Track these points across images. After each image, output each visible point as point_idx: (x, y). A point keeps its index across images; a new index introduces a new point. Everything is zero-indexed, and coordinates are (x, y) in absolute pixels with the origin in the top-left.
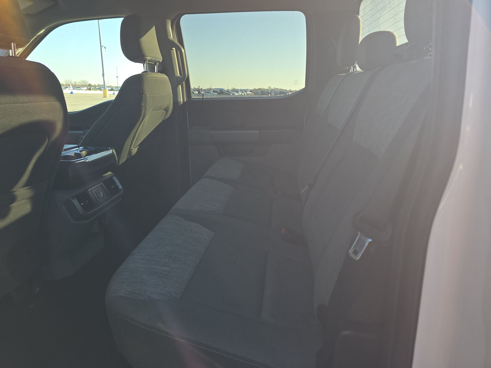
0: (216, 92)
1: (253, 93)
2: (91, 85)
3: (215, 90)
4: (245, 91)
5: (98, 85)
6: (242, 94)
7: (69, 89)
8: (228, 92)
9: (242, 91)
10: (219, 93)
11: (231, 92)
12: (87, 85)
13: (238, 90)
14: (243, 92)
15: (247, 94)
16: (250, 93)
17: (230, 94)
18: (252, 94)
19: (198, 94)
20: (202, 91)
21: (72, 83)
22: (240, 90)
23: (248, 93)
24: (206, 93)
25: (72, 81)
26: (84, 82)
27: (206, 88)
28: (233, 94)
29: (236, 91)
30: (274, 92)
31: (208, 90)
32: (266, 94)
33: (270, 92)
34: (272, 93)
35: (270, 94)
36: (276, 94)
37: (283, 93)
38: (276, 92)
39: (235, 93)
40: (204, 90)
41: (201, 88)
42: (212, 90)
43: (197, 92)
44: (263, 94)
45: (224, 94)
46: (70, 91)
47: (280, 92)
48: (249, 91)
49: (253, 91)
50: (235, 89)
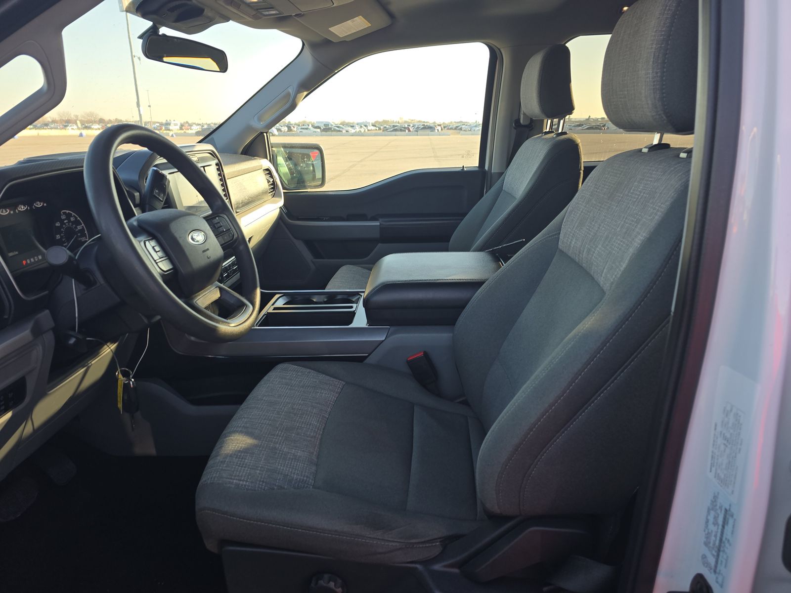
0: (318, 127)
2: (104, 120)
3: (316, 125)
4: (366, 126)
5: (116, 119)
6: (361, 132)
7: (72, 128)
8: (338, 127)
9: (360, 125)
10: (324, 129)
11: (343, 127)
12: (97, 120)
13: (353, 123)
14: (361, 127)
15: (368, 130)
17: (342, 131)
18: (377, 130)
19: (288, 131)
20: (294, 127)
21: (71, 117)
22: (357, 124)
23: (369, 128)
24: (301, 130)
25: (71, 114)
26: (91, 114)
27: (297, 122)
28: (346, 131)
29: (351, 125)
30: (413, 126)
31: (303, 125)
32: (401, 130)
33: (406, 126)
34: (410, 128)
35: (407, 131)
36: (417, 129)
37: (428, 128)
38: (417, 127)
39: (350, 129)
40: (295, 124)
41: (289, 122)
42: (310, 125)
43: (286, 129)
44: (396, 130)
45: (332, 131)
46: (78, 132)
47: (423, 126)
48: (371, 125)
49: (377, 126)
50: (349, 123)
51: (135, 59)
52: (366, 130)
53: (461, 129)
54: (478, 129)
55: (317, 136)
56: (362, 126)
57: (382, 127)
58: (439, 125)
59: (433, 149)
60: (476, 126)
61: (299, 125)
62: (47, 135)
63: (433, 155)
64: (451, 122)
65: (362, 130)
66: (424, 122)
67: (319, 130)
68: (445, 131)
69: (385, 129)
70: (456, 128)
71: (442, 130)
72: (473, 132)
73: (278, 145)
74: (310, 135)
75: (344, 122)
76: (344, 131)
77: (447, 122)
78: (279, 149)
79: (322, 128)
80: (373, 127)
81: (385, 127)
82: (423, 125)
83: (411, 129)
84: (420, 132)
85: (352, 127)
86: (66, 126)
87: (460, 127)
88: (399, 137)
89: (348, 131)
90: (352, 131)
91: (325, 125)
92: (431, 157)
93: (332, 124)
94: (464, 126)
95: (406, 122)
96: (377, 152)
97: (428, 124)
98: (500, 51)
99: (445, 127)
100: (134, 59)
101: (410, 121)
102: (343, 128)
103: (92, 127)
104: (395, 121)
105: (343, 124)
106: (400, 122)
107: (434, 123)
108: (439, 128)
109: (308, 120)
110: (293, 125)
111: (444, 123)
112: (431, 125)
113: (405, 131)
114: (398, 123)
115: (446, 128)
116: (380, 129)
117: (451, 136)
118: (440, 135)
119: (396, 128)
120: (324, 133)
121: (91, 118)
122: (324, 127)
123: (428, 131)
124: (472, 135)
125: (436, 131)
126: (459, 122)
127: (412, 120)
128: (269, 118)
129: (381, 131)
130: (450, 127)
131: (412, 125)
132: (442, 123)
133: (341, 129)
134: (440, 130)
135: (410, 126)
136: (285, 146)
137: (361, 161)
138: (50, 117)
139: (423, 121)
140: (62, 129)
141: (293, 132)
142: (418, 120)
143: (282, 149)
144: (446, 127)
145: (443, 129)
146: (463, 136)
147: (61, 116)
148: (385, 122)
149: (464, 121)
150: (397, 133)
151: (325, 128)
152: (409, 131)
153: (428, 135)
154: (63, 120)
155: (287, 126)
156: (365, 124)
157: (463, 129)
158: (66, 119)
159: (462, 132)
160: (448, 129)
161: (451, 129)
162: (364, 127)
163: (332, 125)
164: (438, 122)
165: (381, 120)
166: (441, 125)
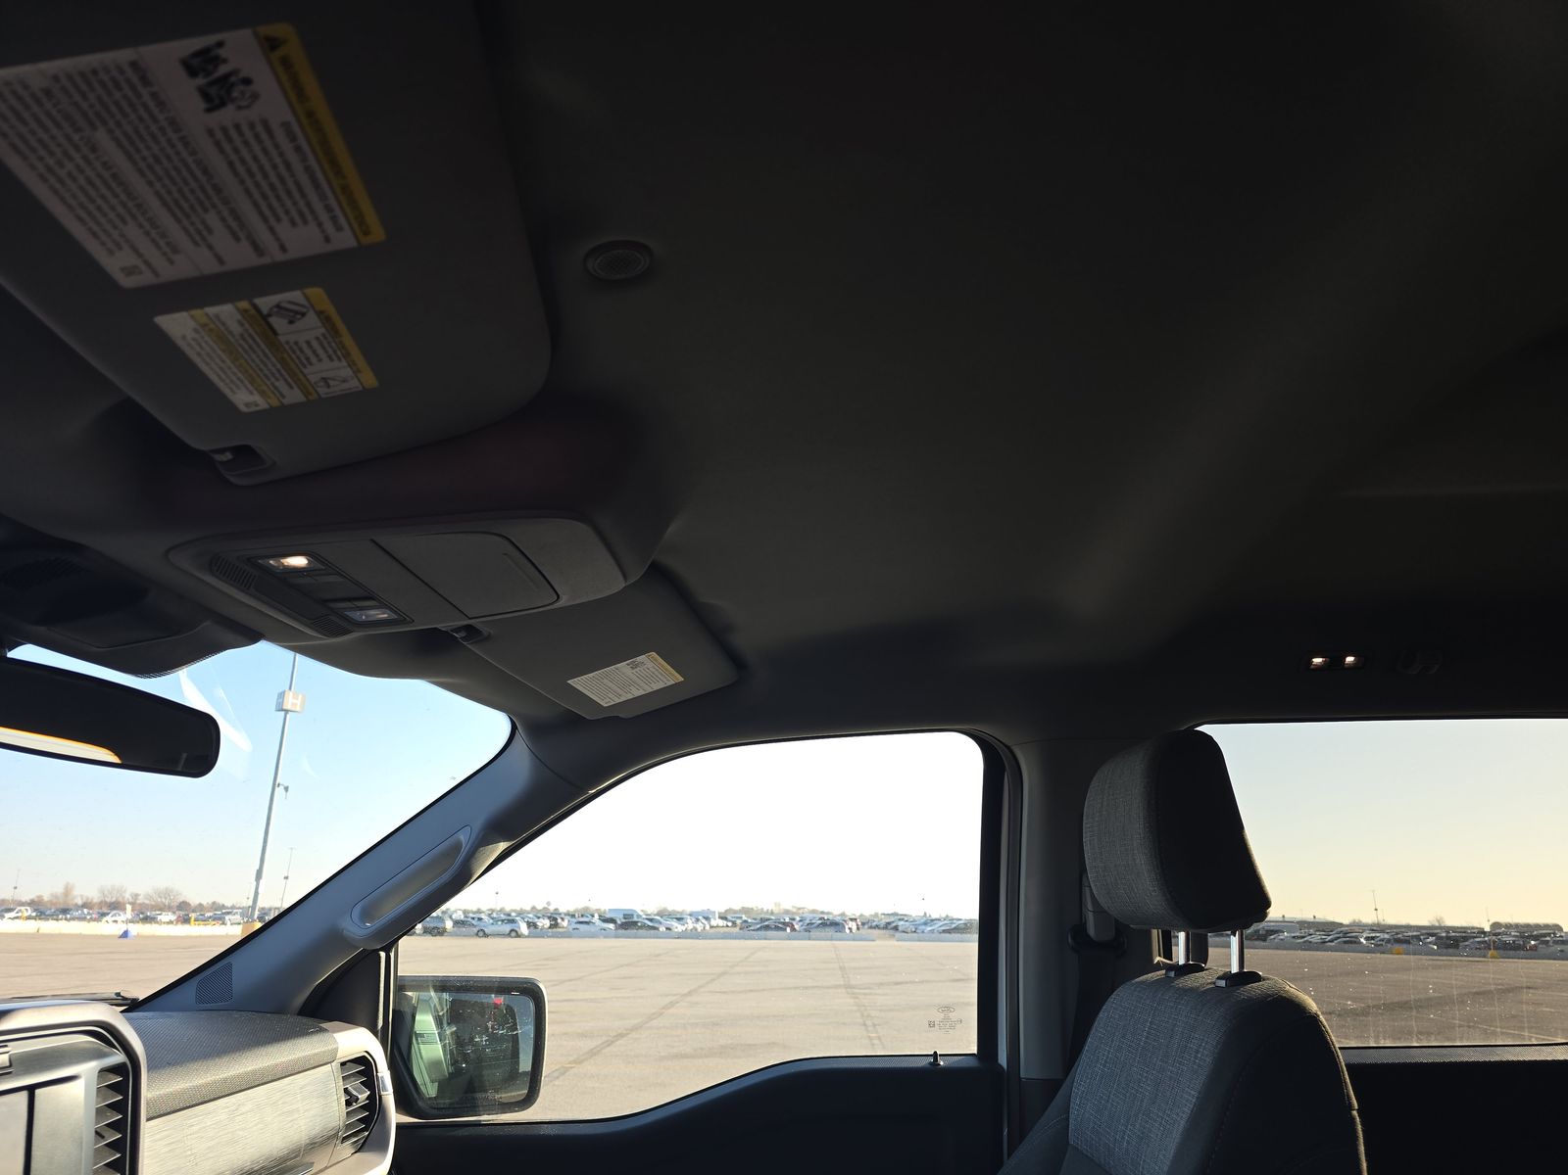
0: (612, 921)
1: (730, 924)
2: (190, 905)
3: (608, 916)
4: (707, 919)
5: (214, 903)
6: (696, 930)
7: (114, 918)
8: (651, 920)
9: (696, 917)
10: (623, 924)
11: (662, 920)
12: (178, 903)
13: (682, 913)
14: (698, 920)
15: (711, 927)
16: (721, 923)
17: (658, 929)
18: (727, 926)
19: (550, 928)
20: (563, 919)
21: (123, 898)
22: (690, 915)
23: (714, 923)
24: (578, 926)
25: (125, 891)
26: (167, 892)
27: (571, 909)
28: (667, 929)
29: (678, 916)
30: (800, 921)
31: (582, 916)
32: (777, 928)
33: (787, 920)
34: (794, 923)
35: (788, 929)
36: (810, 927)
37: (831, 925)
38: (808, 921)
39: (675, 924)
40: (568, 914)
41: (556, 909)
42: (596, 916)
43: (547, 923)
44: (767, 928)
45: (641, 928)
46: (119, 929)
47: (820, 922)
48: (717, 916)
49: (729, 918)
50: (675, 911)
51: (279, 791)
52: (708, 927)
53: (896, 928)
54: (930, 929)
55: (605, 937)
56: (700, 918)
57: (739, 922)
58: (851, 920)
59: (841, 968)
60: (925, 924)
61: (573, 916)
62: (57, 932)
63: (842, 983)
64: (876, 915)
65: (699, 927)
66: (822, 913)
67: (612, 926)
68: (865, 931)
69: (746, 925)
70: (887, 926)
71: (858, 929)
72: (921, 935)
73: (420, 983)
74: (593, 936)
75: (665, 910)
76: (662, 929)
77: (868, 912)
78: (423, 995)
79: (619, 922)
80: (720, 921)
81: (746, 921)
82: (820, 919)
83: (796, 927)
84: (815, 933)
85: (679, 919)
86: (104, 915)
87: (894, 924)
88: (772, 941)
89: (670, 929)
90: (678, 928)
91: (626, 916)
92: (837, 987)
93: (641, 913)
94: (902, 923)
95: (787, 912)
96: (724, 973)
97: (831, 917)
98: (1014, 756)
99: (863, 924)
100: (277, 789)
101: (794, 910)
102: (661, 923)
103: (159, 917)
104: (765, 910)
105: (661, 913)
106: (776, 910)
107: (843, 914)
108: (853, 925)
109: (593, 906)
110: (563, 916)
111: (861, 915)
112: (838, 919)
113: (785, 930)
114: (772, 913)
115: (866, 926)
116: (734, 923)
117: (878, 942)
118: (854, 940)
119: (766, 923)
120: (623, 931)
121: (164, 900)
122: (624, 921)
123: (830, 931)
124: (919, 940)
125: (848, 931)
126: (892, 914)
127: (799, 909)
128: (391, 910)
129: (737, 929)
130: (874, 924)
131: (798, 919)
132: (858, 914)
133: (656, 925)
134: (854, 928)
135: (794, 919)
136: (443, 985)
137: (690, 993)
138: (82, 896)
139: (821, 910)
140: (95, 920)
141: (561, 930)
142: (811, 908)
143: (433, 994)
144: (868, 924)
145: (860, 927)
146: (900, 943)
147: (104, 896)
148: (745, 911)
149: (900, 913)
150: (770, 933)
151: (626, 923)
152: (793, 929)
153: (831, 939)
154: (106, 902)
155: (549, 918)
156: (706, 915)
157: (900, 928)
158: (114, 899)
159: (898, 935)
160: (871, 927)
161: (877, 927)
162: (704, 921)
163: (639, 916)
164: (850, 913)
165: (737, 907)
166: (856, 919)
